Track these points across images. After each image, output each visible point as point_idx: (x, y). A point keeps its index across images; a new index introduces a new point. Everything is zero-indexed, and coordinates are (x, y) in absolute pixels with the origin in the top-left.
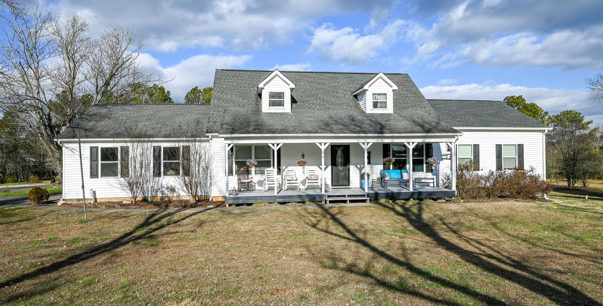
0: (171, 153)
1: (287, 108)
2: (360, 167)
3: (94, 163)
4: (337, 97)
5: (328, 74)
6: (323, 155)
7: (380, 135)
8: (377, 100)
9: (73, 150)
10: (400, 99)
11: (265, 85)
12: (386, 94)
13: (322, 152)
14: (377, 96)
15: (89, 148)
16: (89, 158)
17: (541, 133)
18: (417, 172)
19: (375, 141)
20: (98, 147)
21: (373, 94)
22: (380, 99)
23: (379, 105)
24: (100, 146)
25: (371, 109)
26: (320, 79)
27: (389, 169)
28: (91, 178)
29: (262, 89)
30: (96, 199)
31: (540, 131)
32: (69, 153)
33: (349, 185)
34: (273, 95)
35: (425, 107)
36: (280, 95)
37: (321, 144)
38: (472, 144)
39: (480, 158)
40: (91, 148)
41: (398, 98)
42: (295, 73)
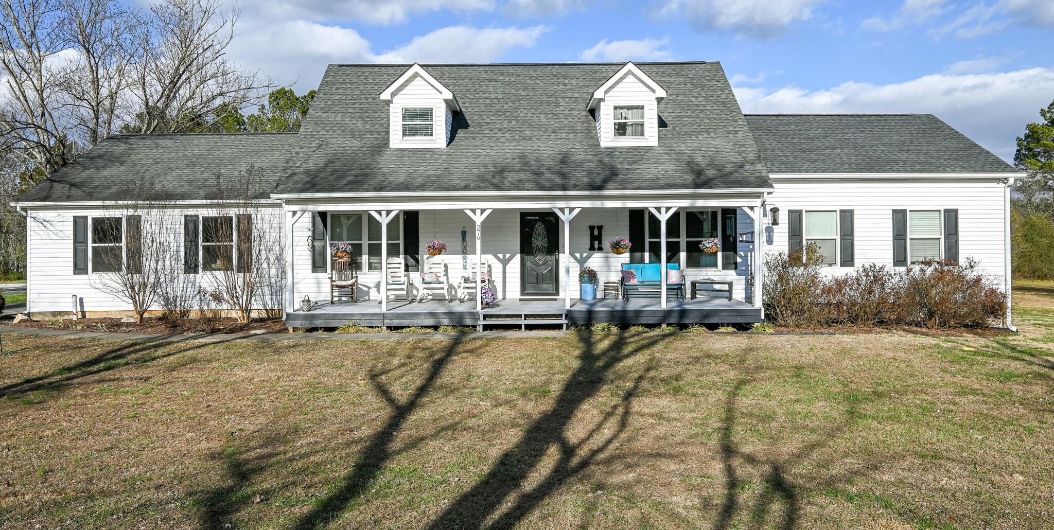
0: (215, 228)
1: (439, 138)
2: (581, 256)
3: (81, 247)
4: (554, 115)
5: (550, 68)
6: (478, 233)
7: (595, 193)
8: (625, 118)
9: (45, 223)
10: (686, 116)
11: (393, 94)
12: (642, 107)
13: (477, 228)
14: (625, 110)
15: (72, 219)
16: (72, 237)
17: (1002, 185)
18: (704, 269)
19: (587, 204)
20: (87, 217)
21: (616, 108)
22: (631, 118)
23: (629, 129)
24: (92, 214)
25: (610, 139)
26: (531, 79)
27: (642, 261)
28: (75, 273)
29: (388, 103)
30: (84, 313)
31: (998, 180)
32: (37, 228)
33: (557, 293)
34: (409, 114)
35: (736, 132)
36: (426, 114)
37: (474, 211)
38: (838, 209)
39: (856, 239)
40: (76, 219)
41: (685, 114)
42: (481, 68)
